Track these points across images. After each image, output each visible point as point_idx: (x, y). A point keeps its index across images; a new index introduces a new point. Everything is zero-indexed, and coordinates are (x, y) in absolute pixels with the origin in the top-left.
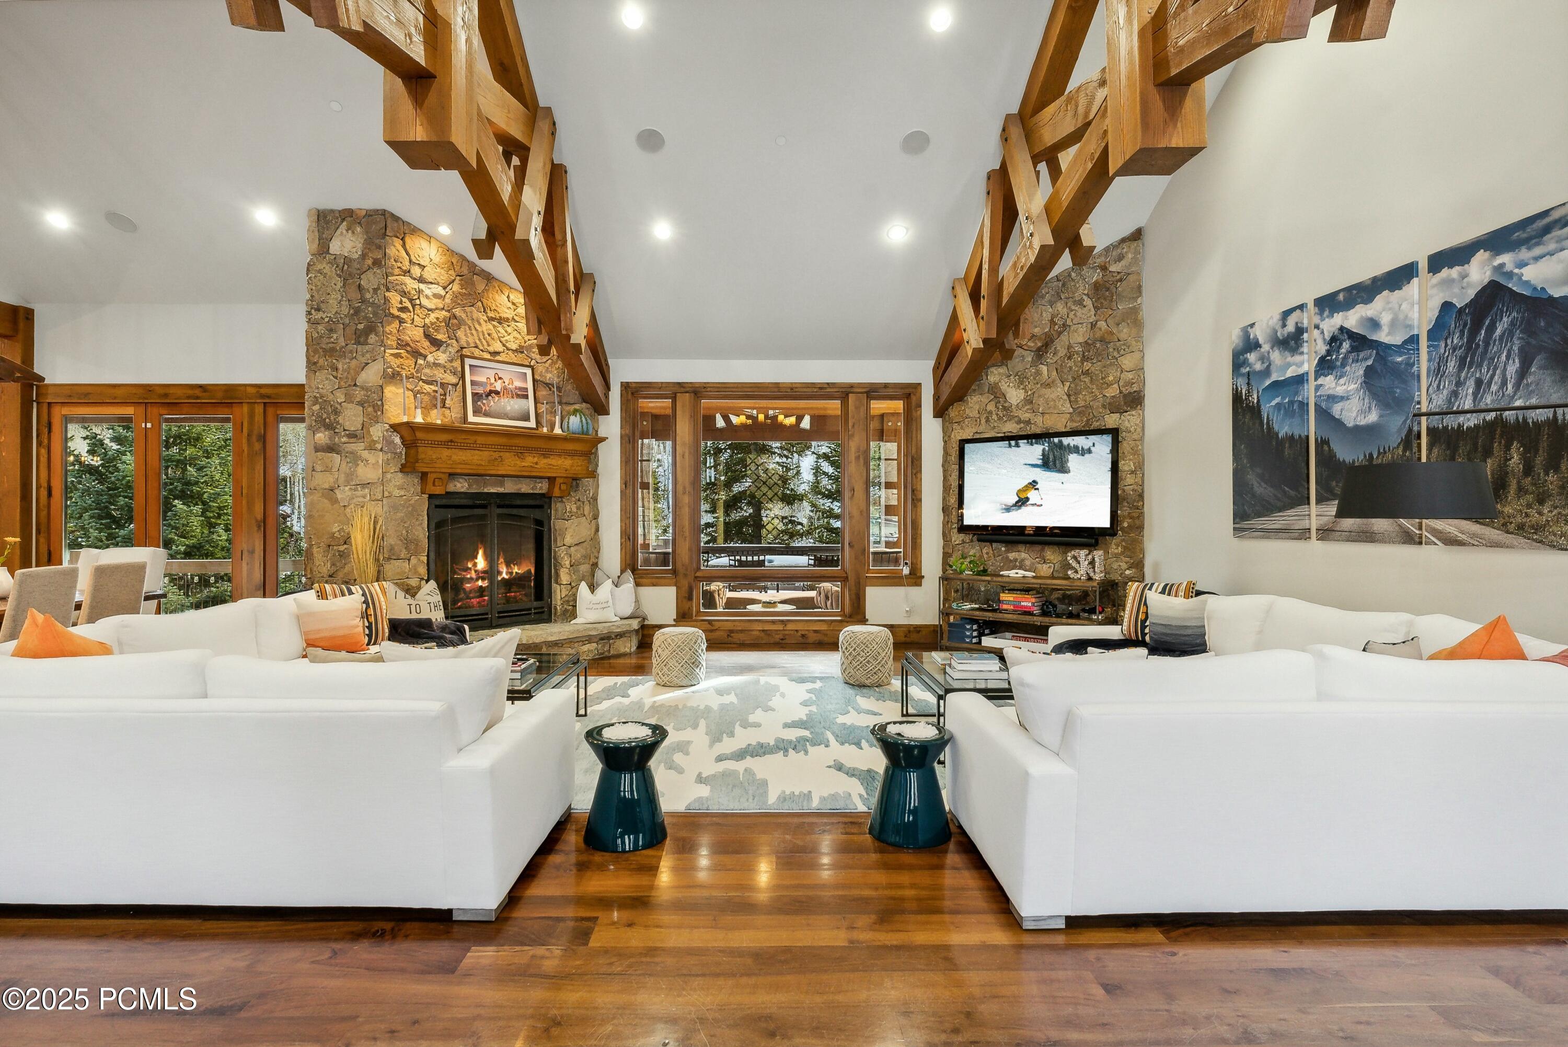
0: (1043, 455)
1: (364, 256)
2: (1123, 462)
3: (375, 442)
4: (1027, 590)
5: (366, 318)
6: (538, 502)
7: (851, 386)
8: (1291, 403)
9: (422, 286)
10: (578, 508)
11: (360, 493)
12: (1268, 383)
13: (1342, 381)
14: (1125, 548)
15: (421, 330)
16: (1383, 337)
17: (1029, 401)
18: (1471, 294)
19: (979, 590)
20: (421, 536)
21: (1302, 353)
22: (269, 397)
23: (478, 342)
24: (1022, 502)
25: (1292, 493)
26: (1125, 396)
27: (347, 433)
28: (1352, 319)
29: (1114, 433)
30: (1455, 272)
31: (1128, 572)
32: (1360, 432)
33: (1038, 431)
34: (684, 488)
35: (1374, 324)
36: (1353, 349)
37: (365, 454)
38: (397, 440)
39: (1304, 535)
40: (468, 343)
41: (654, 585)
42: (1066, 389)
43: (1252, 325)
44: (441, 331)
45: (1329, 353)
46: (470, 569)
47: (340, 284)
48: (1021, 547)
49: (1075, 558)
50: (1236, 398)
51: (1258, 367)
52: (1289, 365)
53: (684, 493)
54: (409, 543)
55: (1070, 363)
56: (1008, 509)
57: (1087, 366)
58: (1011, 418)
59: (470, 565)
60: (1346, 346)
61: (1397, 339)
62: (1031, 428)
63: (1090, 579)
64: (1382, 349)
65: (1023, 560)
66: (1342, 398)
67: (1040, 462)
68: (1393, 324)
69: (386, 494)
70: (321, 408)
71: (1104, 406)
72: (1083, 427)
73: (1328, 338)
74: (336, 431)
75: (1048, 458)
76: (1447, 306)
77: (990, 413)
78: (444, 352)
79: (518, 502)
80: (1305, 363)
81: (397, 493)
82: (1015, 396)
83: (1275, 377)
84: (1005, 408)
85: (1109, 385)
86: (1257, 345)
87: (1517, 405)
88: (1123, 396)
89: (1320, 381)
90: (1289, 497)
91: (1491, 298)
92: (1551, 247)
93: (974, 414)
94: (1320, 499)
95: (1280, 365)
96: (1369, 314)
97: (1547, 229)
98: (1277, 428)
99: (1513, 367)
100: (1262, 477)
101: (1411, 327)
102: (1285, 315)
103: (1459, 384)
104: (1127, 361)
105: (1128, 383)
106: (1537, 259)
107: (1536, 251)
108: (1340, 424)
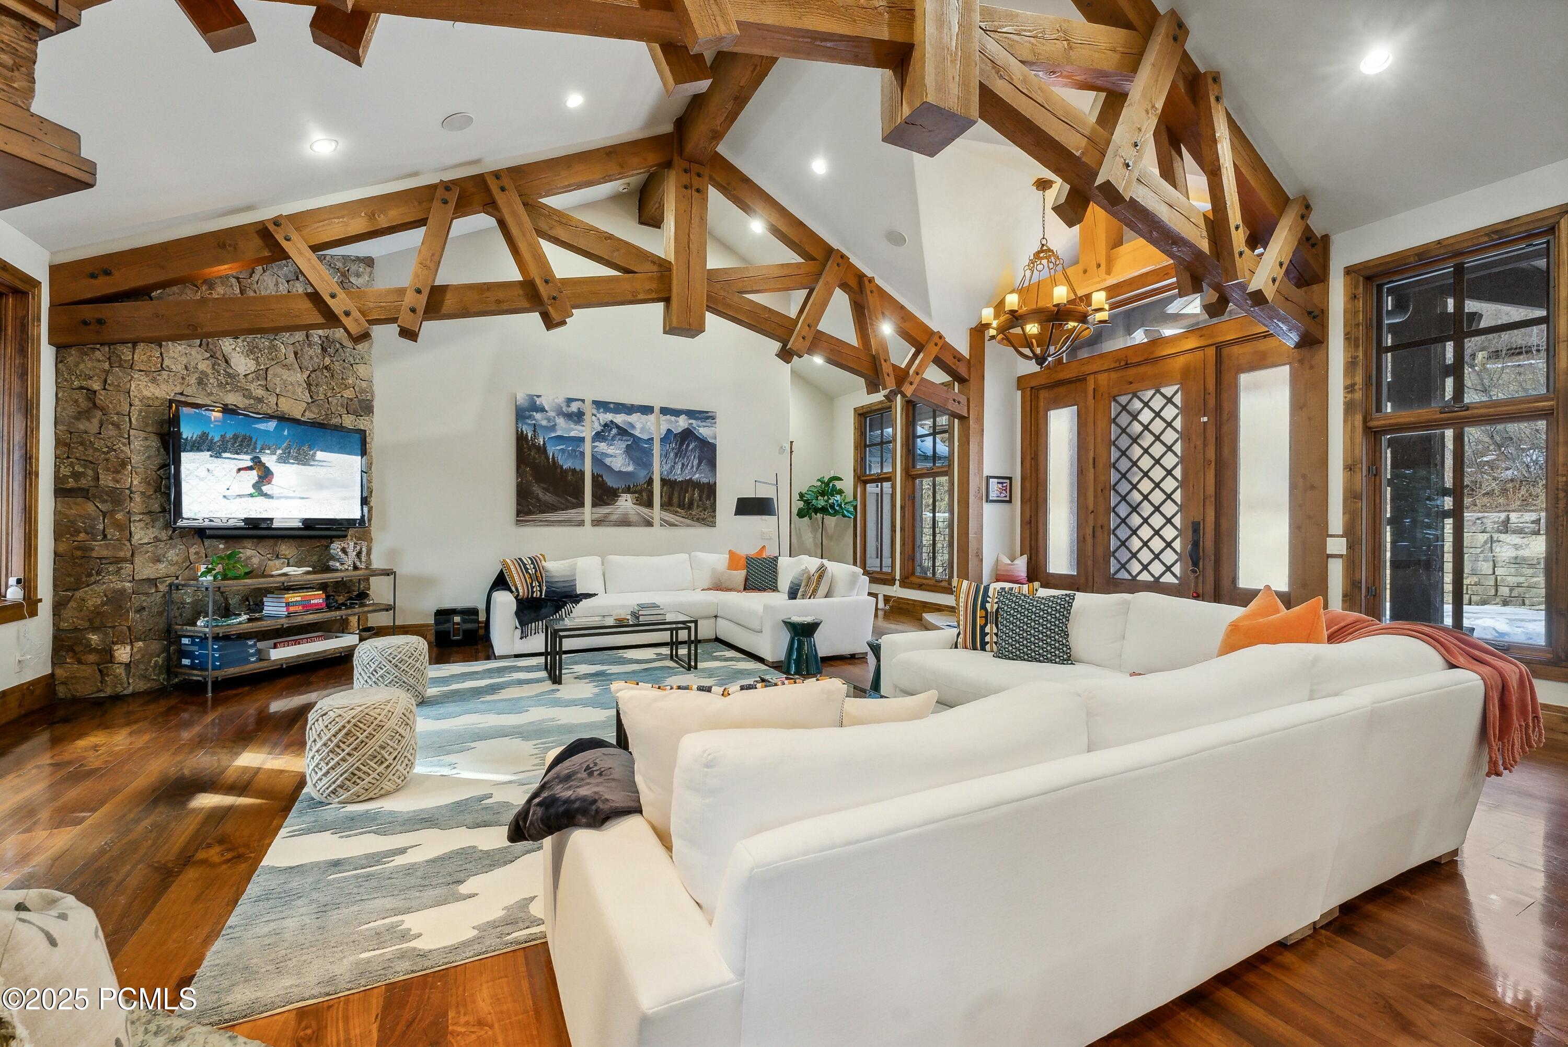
8: (574, 451)
12: (553, 435)
13: (612, 447)
16: (637, 433)
17: (262, 374)
18: (680, 430)
19: (183, 603)
21: (583, 426)
25: (574, 501)
28: (620, 419)
30: (673, 418)
32: (621, 474)
33: (272, 411)
35: (633, 427)
36: (619, 434)
39: (581, 523)
42: (305, 376)
43: (539, 396)
45: (603, 431)
48: (247, 543)
49: (344, 551)
50: (521, 439)
51: (544, 423)
52: (572, 430)
55: (311, 352)
57: (327, 361)
58: (237, 389)
60: (614, 431)
61: (645, 437)
62: (262, 407)
63: (356, 568)
64: (636, 440)
65: (249, 558)
66: (612, 456)
68: (643, 429)
71: (342, 406)
72: (322, 420)
73: (602, 423)
76: (669, 431)
77: (205, 373)
80: (586, 431)
82: (242, 364)
83: (559, 433)
84: (229, 375)
85: (346, 387)
86: (542, 410)
87: (697, 476)
88: (360, 401)
89: (596, 444)
90: (573, 503)
91: (687, 435)
92: (709, 424)
93: (178, 368)
94: (594, 505)
95: (564, 427)
96: (630, 420)
97: (708, 418)
98: (561, 463)
99: (696, 462)
100: (546, 490)
101: (652, 434)
102: (569, 401)
103: (675, 463)
104: (361, 370)
105: (363, 391)
106: (704, 427)
107: (704, 424)
108: (609, 469)
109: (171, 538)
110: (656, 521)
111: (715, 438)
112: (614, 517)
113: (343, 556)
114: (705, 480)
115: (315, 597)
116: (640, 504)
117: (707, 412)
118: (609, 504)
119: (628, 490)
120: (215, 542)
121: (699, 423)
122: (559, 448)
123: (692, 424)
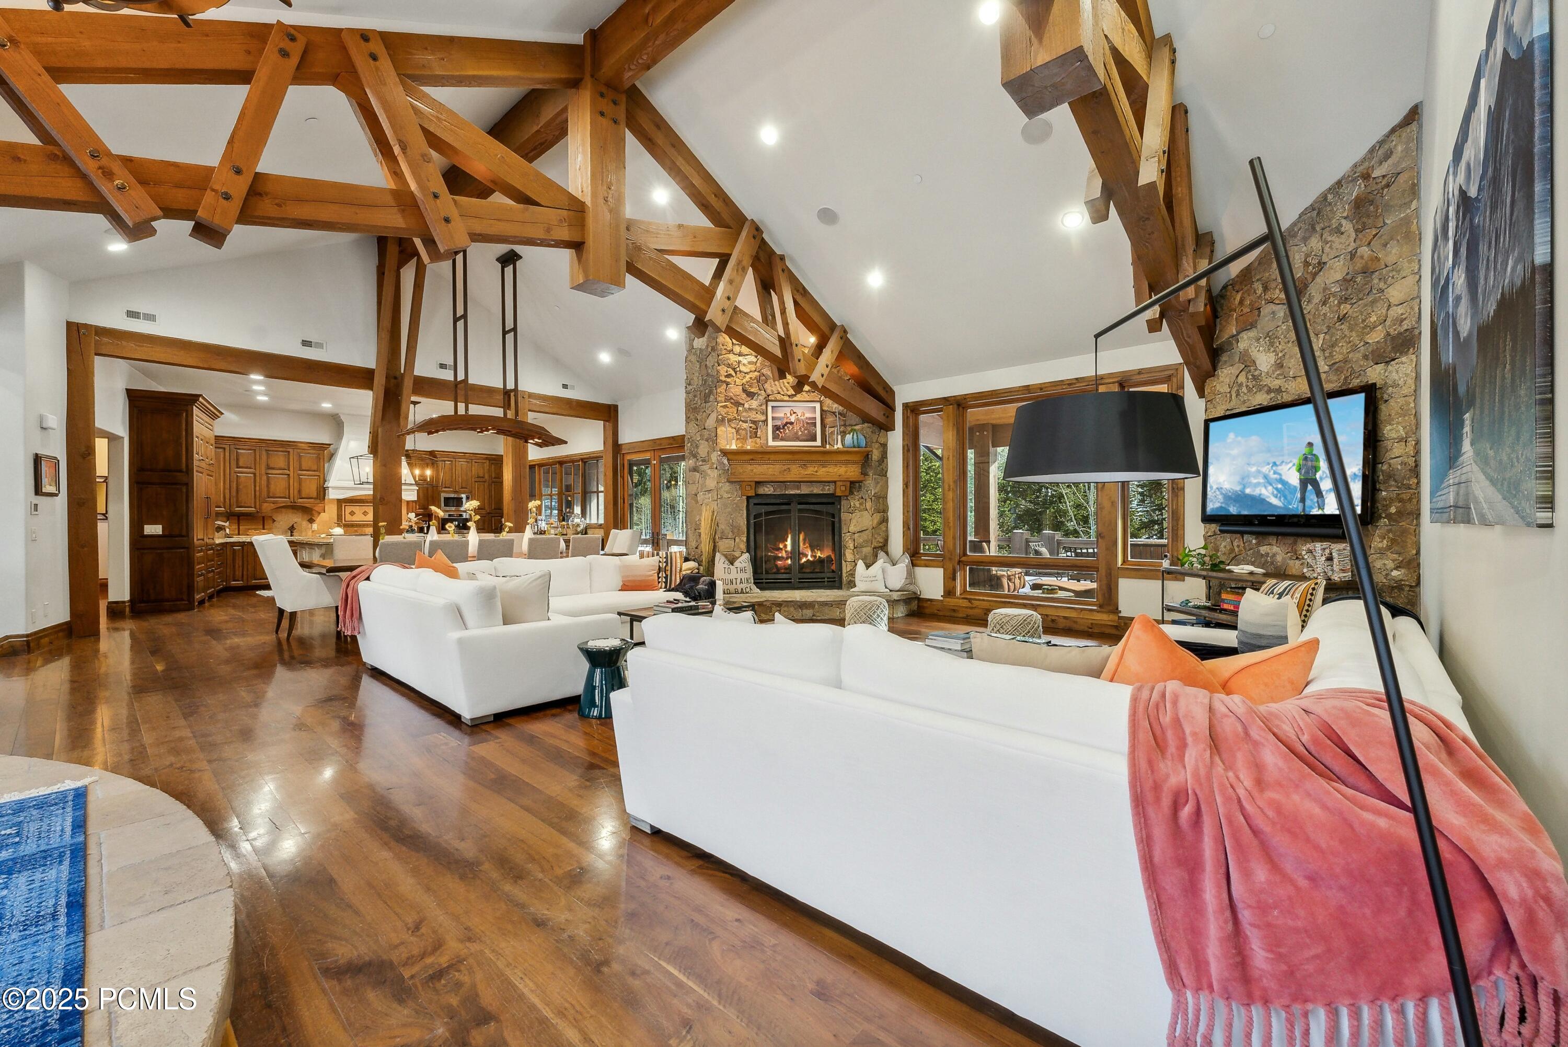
1: (707, 346)
2: (1389, 428)
3: (715, 463)
5: (709, 385)
6: (830, 500)
9: (741, 358)
10: (861, 504)
11: (707, 496)
14: (1393, 541)
15: (741, 388)
17: (1278, 364)
20: (742, 524)
23: (780, 390)
26: (1393, 338)
27: (702, 459)
29: (1371, 390)
31: (1395, 573)
33: (1290, 399)
34: (949, 486)
37: (709, 472)
38: (726, 462)
40: (772, 391)
41: (927, 566)
42: (1320, 343)
44: (754, 386)
46: (781, 549)
47: (698, 366)
48: (1273, 540)
49: (1310, 551)
53: (949, 490)
54: (734, 528)
55: (1325, 309)
57: (1345, 308)
58: (1261, 388)
59: (781, 546)
62: (1282, 397)
63: (1328, 579)
65: (1274, 555)
69: (719, 497)
71: (1365, 357)
72: (1340, 387)
74: (697, 458)
77: (1241, 385)
78: (756, 400)
79: (814, 500)
81: (726, 496)
82: (1265, 361)
84: (1255, 378)
85: (1372, 328)
93: (1224, 389)
104: (1397, 292)
105: (1397, 321)
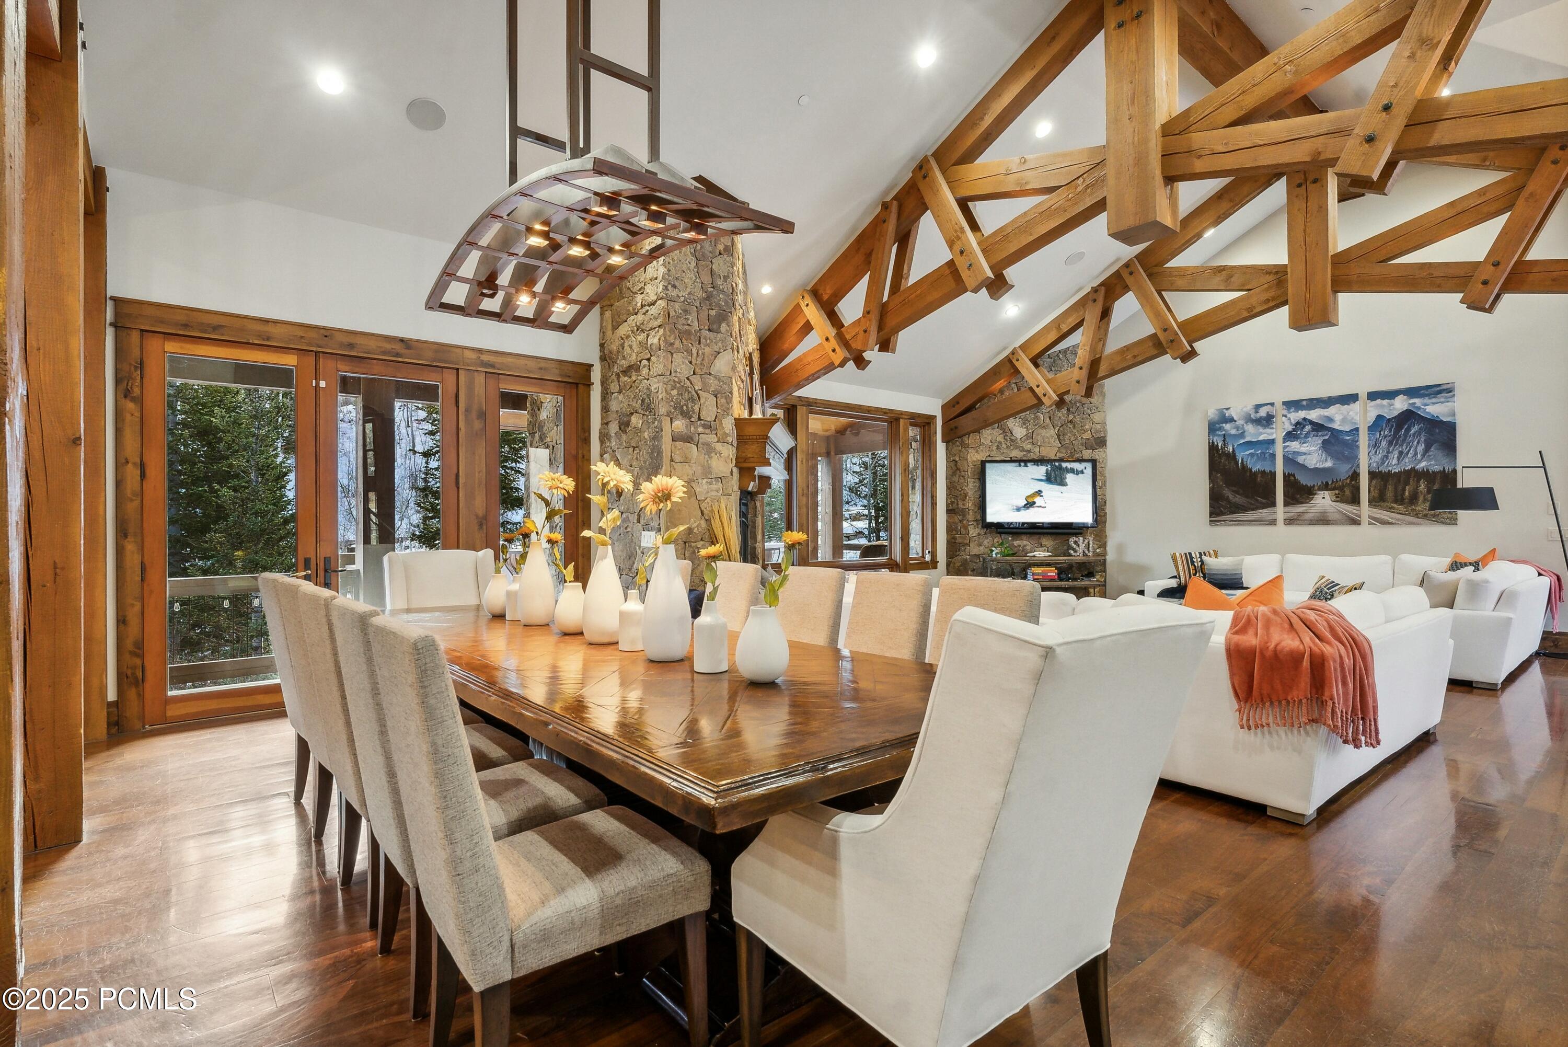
0: (1047, 473)
3: (726, 435)
4: (1049, 565)
5: (718, 305)
7: (902, 413)
8: (1264, 453)
11: (714, 487)
12: (1242, 441)
13: (1305, 445)
14: (1099, 536)
16: (1336, 426)
17: (1030, 437)
18: (1396, 413)
21: (1273, 428)
22: (493, 366)
24: (1030, 504)
25: (1264, 501)
27: (702, 422)
28: (1314, 415)
29: (1094, 462)
30: (1385, 402)
31: (1098, 551)
32: (1316, 471)
33: (1035, 457)
35: (1330, 420)
36: (1313, 430)
37: (719, 446)
38: (735, 435)
39: (1273, 522)
42: (1056, 431)
43: (1227, 409)
45: (1294, 430)
47: (693, 264)
48: (1024, 537)
49: (1076, 542)
50: (1213, 448)
51: (1233, 432)
52: (1261, 434)
55: (1060, 414)
56: (1018, 509)
57: (1071, 417)
58: (1017, 447)
60: (1308, 428)
61: (1347, 428)
62: (1034, 455)
63: (1085, 554)
64: (1335, 433)
65: (1025, 546)
66: (1305, 454)
67: (1044, 478)
68: (1344, 421)
70: (678, 394)
71: (1082, 444)
73: (1294, 422)
74: (692, 419)
75: (1051, 475)
76: (1380, 417)
77: (1001, 443)
80: (1277, 432)
82: (1019, 432)
83: (1248, 439)
84: (1012, 440)
85: (1085, 431)
86: (1232, 420)
87: (1423, 464)
88: (1095, 439)
89: (1287, 444)
90: (1261, 503)
91: (1408, 417)
92: (1442, 400)
93: (987, 442)
94: (1286, 504)
95: (1253, 433)
96: (1326, 414)
97: (1440, 392)
98: (1250, 466)
99: (1421, 448)
100: (1237, 492)
101: (1355, 424)
102: (1258, 407)
103: (1388, 452)
104: (1097, 417)
105: (1098, 431)
106: (1434, 403)
107: (1434, 400)
108: (1303, 467)
109: (985, 534)
110: (1365, 519)
111: (1454, 415)
112: (1308, 516)
113: (1075, 546)
114: (1437, 468)
115: (1051, 571)
116: (1342, 501)
117: (1440, 385)
118: (1302, 503)
119: (1326, 487)
120: (1006, 536)
121: (1426, 400)
122: (1247, 453)
123: (1414, 403)
